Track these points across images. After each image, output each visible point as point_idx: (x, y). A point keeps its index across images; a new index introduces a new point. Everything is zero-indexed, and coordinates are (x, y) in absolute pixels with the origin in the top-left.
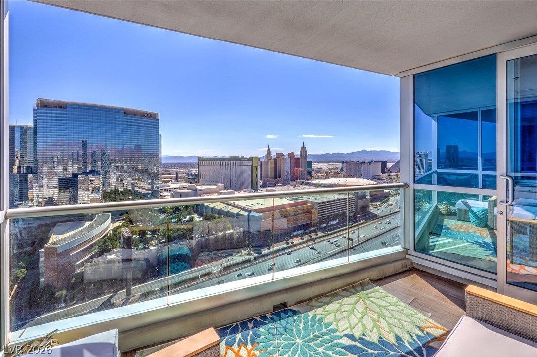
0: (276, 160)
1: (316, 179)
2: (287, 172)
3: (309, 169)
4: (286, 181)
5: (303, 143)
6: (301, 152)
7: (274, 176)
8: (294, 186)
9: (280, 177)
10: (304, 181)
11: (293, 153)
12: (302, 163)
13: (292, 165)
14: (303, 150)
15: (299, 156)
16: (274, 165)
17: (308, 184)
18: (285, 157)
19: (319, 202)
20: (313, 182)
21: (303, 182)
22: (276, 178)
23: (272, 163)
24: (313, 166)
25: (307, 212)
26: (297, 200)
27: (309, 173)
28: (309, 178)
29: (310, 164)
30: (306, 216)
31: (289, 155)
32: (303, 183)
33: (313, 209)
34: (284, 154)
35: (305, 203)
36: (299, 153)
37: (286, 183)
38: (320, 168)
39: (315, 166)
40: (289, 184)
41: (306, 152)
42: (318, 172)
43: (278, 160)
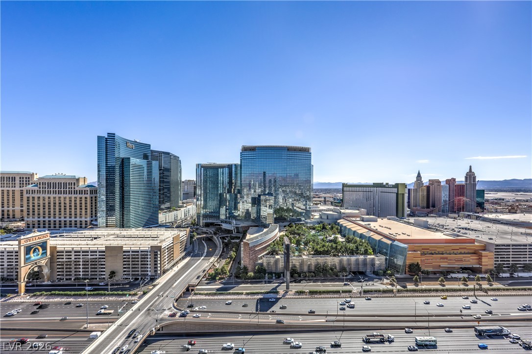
0: (428, 188)
1: (492, 212)
2: (445, 201)
3: (479, 200)
4: (443, 211)
5: (470, 167)
6: (466, 178)
7: (425, 205)
8: (455, 218)
9: (434, 206)
10: (471, 214)
11: (454, 180)
12: (468, 192)
13: (451, 194)
14: (470, 176)
15: (464, 183)
16: (425, 193)
17: (478, 218)
18: (442, 184)
19: (496, 243)
20: (486, 216)
21: (469, 215)
22: (428, 207)
23: (422, 190)
24: (486, 195)
25: (474, 253)
26: (458, 236)
27: (481, 205)
28: (479, 210)
29: (481, 193)
30: (471, 257)
31: (448, 181)
32: (468, 217)
33: (484, 250)
34: (441, 180)
35: (473, 241)
36: (464, 179)
37: (443, 213)
38: (500, 199)
39: (489, 196)
40: (447, 216)
41: (475, 178)
42: (496, 204)
43: (431, 187)
